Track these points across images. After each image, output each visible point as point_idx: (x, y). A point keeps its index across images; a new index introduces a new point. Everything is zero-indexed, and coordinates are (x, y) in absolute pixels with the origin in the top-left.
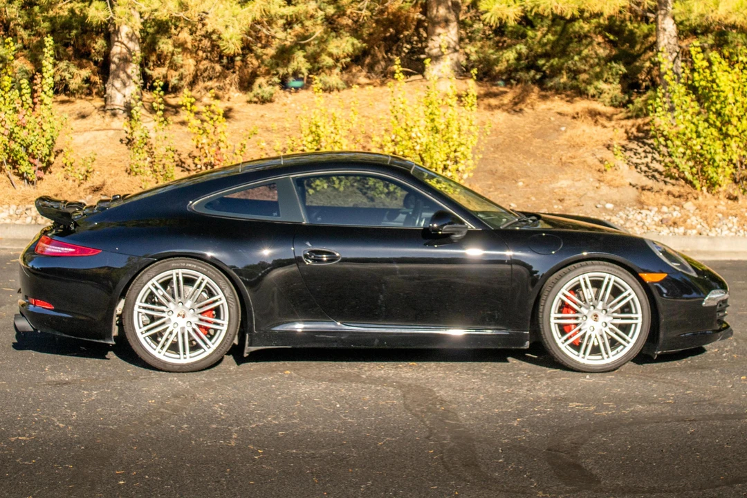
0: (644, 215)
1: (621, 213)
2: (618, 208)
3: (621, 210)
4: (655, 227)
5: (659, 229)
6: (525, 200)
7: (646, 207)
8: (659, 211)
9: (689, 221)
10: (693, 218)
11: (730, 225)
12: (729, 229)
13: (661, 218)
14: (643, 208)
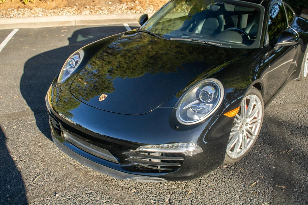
0: (122, 6)
1: (114, 6)
2: (113, 4)
3: (114, 4)
4: (125, 10)
5: (127, 11)
6: (81, 2)
7: (122, 3)
8: (127, 5)
9: (137, 8)
10: (138, 7)
11: (151, 9)
12: (150, 10)
13: (127, 7)
14: (121, 3)
